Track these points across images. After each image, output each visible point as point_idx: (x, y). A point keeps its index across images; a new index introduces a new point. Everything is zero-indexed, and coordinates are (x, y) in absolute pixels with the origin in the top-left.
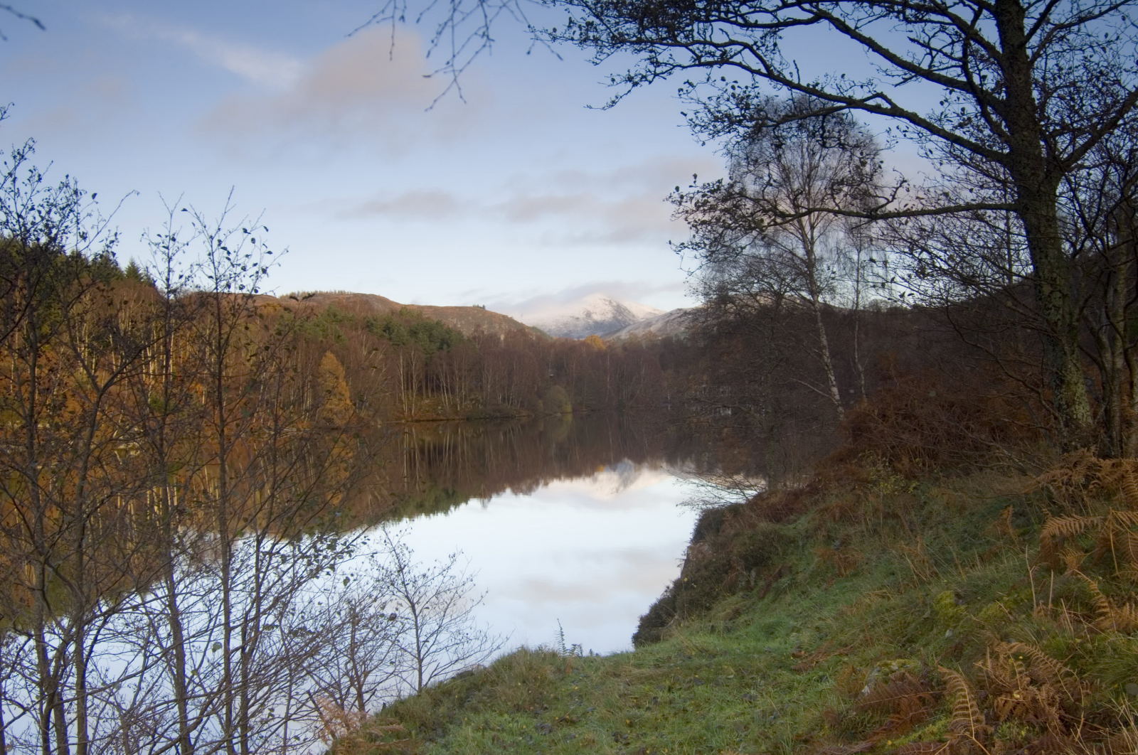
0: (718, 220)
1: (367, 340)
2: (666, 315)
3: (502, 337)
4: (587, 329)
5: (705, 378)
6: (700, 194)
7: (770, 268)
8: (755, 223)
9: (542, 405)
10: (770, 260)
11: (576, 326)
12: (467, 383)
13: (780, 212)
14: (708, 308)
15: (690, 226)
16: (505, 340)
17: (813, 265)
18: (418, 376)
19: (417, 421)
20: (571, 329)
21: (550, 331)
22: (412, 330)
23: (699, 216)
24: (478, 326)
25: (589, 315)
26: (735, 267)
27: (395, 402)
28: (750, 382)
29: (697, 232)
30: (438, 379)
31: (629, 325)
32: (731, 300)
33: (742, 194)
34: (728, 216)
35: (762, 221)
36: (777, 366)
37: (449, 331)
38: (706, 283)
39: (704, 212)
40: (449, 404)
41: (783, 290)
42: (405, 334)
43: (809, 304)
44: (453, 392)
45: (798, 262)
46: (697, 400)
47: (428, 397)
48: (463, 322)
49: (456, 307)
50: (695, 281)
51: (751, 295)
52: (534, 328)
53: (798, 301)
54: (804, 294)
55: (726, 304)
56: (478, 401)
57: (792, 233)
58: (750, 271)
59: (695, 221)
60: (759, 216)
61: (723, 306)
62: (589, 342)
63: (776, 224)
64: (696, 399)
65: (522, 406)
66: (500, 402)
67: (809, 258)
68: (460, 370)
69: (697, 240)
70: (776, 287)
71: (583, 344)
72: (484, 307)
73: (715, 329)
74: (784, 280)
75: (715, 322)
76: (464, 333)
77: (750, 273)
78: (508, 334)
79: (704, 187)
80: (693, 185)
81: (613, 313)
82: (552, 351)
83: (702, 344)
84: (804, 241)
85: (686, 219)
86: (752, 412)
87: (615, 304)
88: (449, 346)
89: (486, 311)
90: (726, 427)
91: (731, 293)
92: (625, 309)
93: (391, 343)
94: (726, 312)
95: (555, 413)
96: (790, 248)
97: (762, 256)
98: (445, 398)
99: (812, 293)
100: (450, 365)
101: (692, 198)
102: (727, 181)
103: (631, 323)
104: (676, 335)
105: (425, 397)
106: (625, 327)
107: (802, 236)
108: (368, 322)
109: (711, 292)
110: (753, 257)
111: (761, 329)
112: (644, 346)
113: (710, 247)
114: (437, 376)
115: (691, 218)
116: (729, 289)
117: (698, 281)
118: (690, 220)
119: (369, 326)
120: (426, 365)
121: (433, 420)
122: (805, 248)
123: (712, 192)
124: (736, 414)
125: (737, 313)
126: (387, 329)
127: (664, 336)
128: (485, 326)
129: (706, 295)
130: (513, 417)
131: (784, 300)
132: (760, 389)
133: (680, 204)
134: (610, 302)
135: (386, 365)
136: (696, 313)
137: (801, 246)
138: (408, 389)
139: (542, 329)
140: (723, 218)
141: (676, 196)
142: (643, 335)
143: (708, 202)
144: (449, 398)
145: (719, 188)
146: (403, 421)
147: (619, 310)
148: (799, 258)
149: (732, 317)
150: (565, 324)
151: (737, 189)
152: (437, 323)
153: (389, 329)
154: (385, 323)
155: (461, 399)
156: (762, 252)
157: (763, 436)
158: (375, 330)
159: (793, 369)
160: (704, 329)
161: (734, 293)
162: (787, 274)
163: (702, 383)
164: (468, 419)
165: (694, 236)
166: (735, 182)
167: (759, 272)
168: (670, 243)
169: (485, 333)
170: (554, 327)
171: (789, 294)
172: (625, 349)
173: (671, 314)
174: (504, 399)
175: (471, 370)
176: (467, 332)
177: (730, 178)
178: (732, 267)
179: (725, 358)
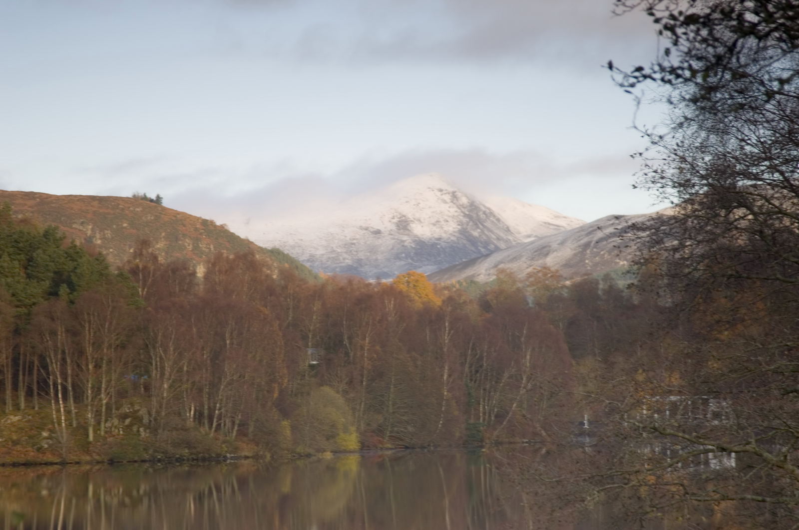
0: (726, 13)
2: (582, 229)
3: (201, 271)
4: (397, 257)
5: (676, 379)
9: (288, 432)
11: (373, 250)
12: (114, 377)
14: (687, 216)
15: (659, 27)
16: (207, 277)
20: (361, 255)
21: (312, 259)
24: (145, 243)
25: (403, 224)
26: (754, 122)
28: (785, 392)
29: (676, 43)
30: (45, 367)
31: (497, 249)
32: (742, 199)
37: (74, 254)
38: (683, 159)
40: (70, 424)
44: (79, 397)
46: (658, 432)
47: (17, 408)
48: (109, 233)
49: (93, 198)
52: (275, 253)
55: (729, 210)
56: (138, 420)
59: (673, 17)
61: (723, 213)
62: (403, 287)
64: (654, 429)
65: (242, 433)
66: (190, 423)
68: (97, 345)
69: (675, 60)
71: (390, 291)
72: (159, 199)
73: (702, 265)
75: (701, 250)
76: (110, 259)
77: (790, 137)
78: (214, 264)
81: (460, 223)
82: (317, 306)
83: (667, 300)
85: (650, 11)
87: (464, 200)
88: (72, 287)
89: (165, 209)
90: (725, 498)
92: (490, 214)
94: (730, 226)
95: (320, 450)
98: (59, 411)
100: (74, 333)
103: (502, 245)
104: (607, 277)
105: (9, 407)
106: (487, 256)
109: (696, 180)
112: (530, 300)
113: (704, 77)
114: (42, 358)
115: (661, 9)
116: (739, 174)
117: (665, 153)
118: (659, 15)
120: (17, 332)
121: (27, 464)
125: (757, 231)
127: (578, 279)
128: (160, 245)
129: (683, 185)
130: (219, 459)
134: (454, 196)
139: (293, 253)
142: (530, 275)
144: (68, 412)
147: (475, 214)
149: (742, 241)
150: (349, 246)
152: (46, 234)
155: (98, 413)
160: (674, 264)
161: (750, 183)
164: (111, 462)
165: (667, 52)
168: (611, 65)
169: (161, 260)
170: (321, 252)
172: (485, 305)
173: (598, 227)
174: (199, 416)
175: (123, 347)
176: (117, 257)
178: (747, 121)
179: (725, 335)
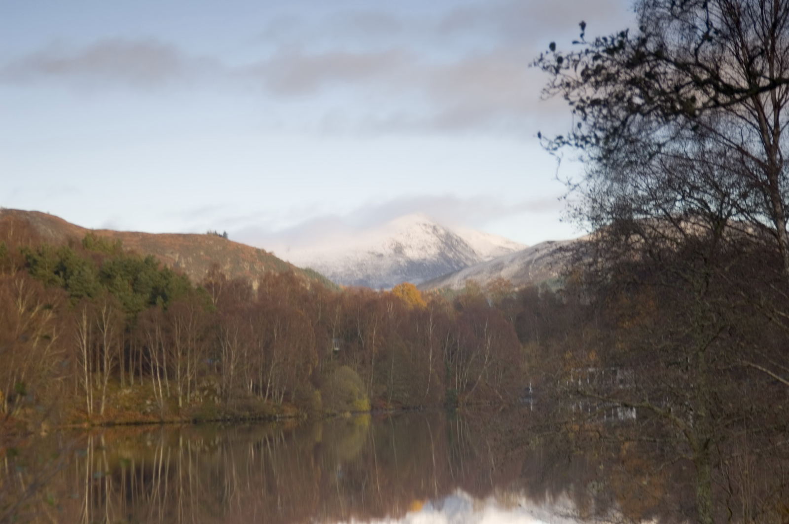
0: (620, 98)
1: (26, 288)
3: (255, 285)
4: (395, 273)
5: (593, 356)
6: (591, 55)
7: (705, 175)
8: (681, 103)
9: (319, 398)
10: (704, 162)
11: (377, 268)
12: (196, 361)
13: (724, 84)
14: (598, 241)
15: (573, 107)
16: (259, 289)
17: (778, 171)
18: (112, 348)
19: (110, 425)
20: (369, 272)
21: (334, 275)
22: (103, 272)
23: (589, 92)
24: (216, 266)
25: (399, 250)
26: (644, 174)
27: (73, 393)
28: (669, 364)
29: (585, 119)
30: (147, 354)
31: (466, 266)
32: (637, 228)
33: (660, 54)
34: (637, 91)
35: (693, 99)
36: (714, 338)
37: (166, 275)
38: (595, 201)
39: (597, 85)
40: (165, 395)
41: (725, 212)
42: (92, 278)
43: (767, 235)
44: (171, 376)
45: (751, 165)
46: (580, 394)
47: (128, 384)
48: (190, 259)
49: (179, 235)
50: (577, 199)
51: (671, 220)
52: (309, 272)
53: (750, 230)
54: (762, 219)
55: (628, 236)
56: (213, 391)
57: (742, 117)
58: (670, 181)
59: (582, 101)
60: (689, 92)
61: (624, 238)
62: (399, 294)
63: (717, 104)
64: (578, 392)
65: (287, 399)
66: (250, 393)
67: (771, 159)
68: (183, 339)
69: (585, 131)
70: (713, 208)
71: (390, 297)
72: (225, 235)
73: (609, 276)
74: (727, 194)
75: (609, 265)
76: (192, 277)
77: (669, 184)
78: (265, 280)
79: (597, 42)
80: (579, 39)
81: (440, 248)
82: (338, 309)
83: (586, 301)
84: (762, 131)
85: (566, 97)
86: (672, 416)
87: (442, 232)
88: (165, 298)
89: (229, 242)
90: (627, 439)
91: (637, 217)
92: (460, 241)
93: (67, 293)
94: (628, 247)
95: (341, 411)
96: (739, 142)
97: (691, 156)
98: (158, 386)
99: (775, 216)
100: (167, 330)
101: (576, 63)
102: (634, 33)
103: (469, 263)
104: (544, 285)
105: (123, 383)
106: (459, 271)
107: (759, 121)
108: (28, 257)
109: (604, 215)
110: (675, 156)
111: (686, 277)
112: (490, 302)
113: (606, 143)
114: (145, 350)
115: (574, 95)
116: (634, 210)
117: (581, 196)
118: (572, 99)
119: (29, 265)
120: (127, 330)
121: (137, 424)
122: (763, 141)
123: (611, 51)
124: (645, 418)
125: (648, 250)
126: (62, 269)
127: (523, 286)
128: (227, 267)
129: (596, 219)
130: (271, 419)
131: (727, 229)
132: (686, 377)
133: (557, 70)
134: (435, 229)
135: (58, 330)
136: (578, 249)
137: (758, 139)
138: (94, 370)
139: (321, 271)
140: (628, 93)
141: (551, 59)
142: (489, 284)
143: (604, 68)
144: (164, 387)
145: (622, 45)
146: (86, 425)
147: (449, 242)
148: (753, 158)
149: (637, 257)
150: (360, 265)
151: (651, 46)
152: (147, 261)
153: (64, 269)
154: (58, 259)
155: (185, 388)
156: (690, 148)
157: (691, 456)
158: (40, 271)
159: (742, 344)
160: (590, 275)
161: (642, 217)
162: (732, 186)
163: (589, 366)
164: (195, 422)
165: (579, 125)
166: (649, 35)
167: (685, 181)
168: (539, 135)
169: (228, 277)
170: (340, 270)
171: (736, 218)
172: (458, 306)
173: (536, 249)
174: (256, 389)
175: (202, 340)
176: (196, 276)
177: (642, 28)
178: (640, 173)
179: (627, 324)
